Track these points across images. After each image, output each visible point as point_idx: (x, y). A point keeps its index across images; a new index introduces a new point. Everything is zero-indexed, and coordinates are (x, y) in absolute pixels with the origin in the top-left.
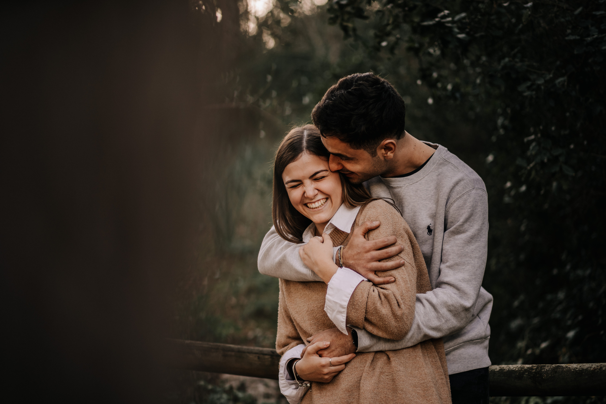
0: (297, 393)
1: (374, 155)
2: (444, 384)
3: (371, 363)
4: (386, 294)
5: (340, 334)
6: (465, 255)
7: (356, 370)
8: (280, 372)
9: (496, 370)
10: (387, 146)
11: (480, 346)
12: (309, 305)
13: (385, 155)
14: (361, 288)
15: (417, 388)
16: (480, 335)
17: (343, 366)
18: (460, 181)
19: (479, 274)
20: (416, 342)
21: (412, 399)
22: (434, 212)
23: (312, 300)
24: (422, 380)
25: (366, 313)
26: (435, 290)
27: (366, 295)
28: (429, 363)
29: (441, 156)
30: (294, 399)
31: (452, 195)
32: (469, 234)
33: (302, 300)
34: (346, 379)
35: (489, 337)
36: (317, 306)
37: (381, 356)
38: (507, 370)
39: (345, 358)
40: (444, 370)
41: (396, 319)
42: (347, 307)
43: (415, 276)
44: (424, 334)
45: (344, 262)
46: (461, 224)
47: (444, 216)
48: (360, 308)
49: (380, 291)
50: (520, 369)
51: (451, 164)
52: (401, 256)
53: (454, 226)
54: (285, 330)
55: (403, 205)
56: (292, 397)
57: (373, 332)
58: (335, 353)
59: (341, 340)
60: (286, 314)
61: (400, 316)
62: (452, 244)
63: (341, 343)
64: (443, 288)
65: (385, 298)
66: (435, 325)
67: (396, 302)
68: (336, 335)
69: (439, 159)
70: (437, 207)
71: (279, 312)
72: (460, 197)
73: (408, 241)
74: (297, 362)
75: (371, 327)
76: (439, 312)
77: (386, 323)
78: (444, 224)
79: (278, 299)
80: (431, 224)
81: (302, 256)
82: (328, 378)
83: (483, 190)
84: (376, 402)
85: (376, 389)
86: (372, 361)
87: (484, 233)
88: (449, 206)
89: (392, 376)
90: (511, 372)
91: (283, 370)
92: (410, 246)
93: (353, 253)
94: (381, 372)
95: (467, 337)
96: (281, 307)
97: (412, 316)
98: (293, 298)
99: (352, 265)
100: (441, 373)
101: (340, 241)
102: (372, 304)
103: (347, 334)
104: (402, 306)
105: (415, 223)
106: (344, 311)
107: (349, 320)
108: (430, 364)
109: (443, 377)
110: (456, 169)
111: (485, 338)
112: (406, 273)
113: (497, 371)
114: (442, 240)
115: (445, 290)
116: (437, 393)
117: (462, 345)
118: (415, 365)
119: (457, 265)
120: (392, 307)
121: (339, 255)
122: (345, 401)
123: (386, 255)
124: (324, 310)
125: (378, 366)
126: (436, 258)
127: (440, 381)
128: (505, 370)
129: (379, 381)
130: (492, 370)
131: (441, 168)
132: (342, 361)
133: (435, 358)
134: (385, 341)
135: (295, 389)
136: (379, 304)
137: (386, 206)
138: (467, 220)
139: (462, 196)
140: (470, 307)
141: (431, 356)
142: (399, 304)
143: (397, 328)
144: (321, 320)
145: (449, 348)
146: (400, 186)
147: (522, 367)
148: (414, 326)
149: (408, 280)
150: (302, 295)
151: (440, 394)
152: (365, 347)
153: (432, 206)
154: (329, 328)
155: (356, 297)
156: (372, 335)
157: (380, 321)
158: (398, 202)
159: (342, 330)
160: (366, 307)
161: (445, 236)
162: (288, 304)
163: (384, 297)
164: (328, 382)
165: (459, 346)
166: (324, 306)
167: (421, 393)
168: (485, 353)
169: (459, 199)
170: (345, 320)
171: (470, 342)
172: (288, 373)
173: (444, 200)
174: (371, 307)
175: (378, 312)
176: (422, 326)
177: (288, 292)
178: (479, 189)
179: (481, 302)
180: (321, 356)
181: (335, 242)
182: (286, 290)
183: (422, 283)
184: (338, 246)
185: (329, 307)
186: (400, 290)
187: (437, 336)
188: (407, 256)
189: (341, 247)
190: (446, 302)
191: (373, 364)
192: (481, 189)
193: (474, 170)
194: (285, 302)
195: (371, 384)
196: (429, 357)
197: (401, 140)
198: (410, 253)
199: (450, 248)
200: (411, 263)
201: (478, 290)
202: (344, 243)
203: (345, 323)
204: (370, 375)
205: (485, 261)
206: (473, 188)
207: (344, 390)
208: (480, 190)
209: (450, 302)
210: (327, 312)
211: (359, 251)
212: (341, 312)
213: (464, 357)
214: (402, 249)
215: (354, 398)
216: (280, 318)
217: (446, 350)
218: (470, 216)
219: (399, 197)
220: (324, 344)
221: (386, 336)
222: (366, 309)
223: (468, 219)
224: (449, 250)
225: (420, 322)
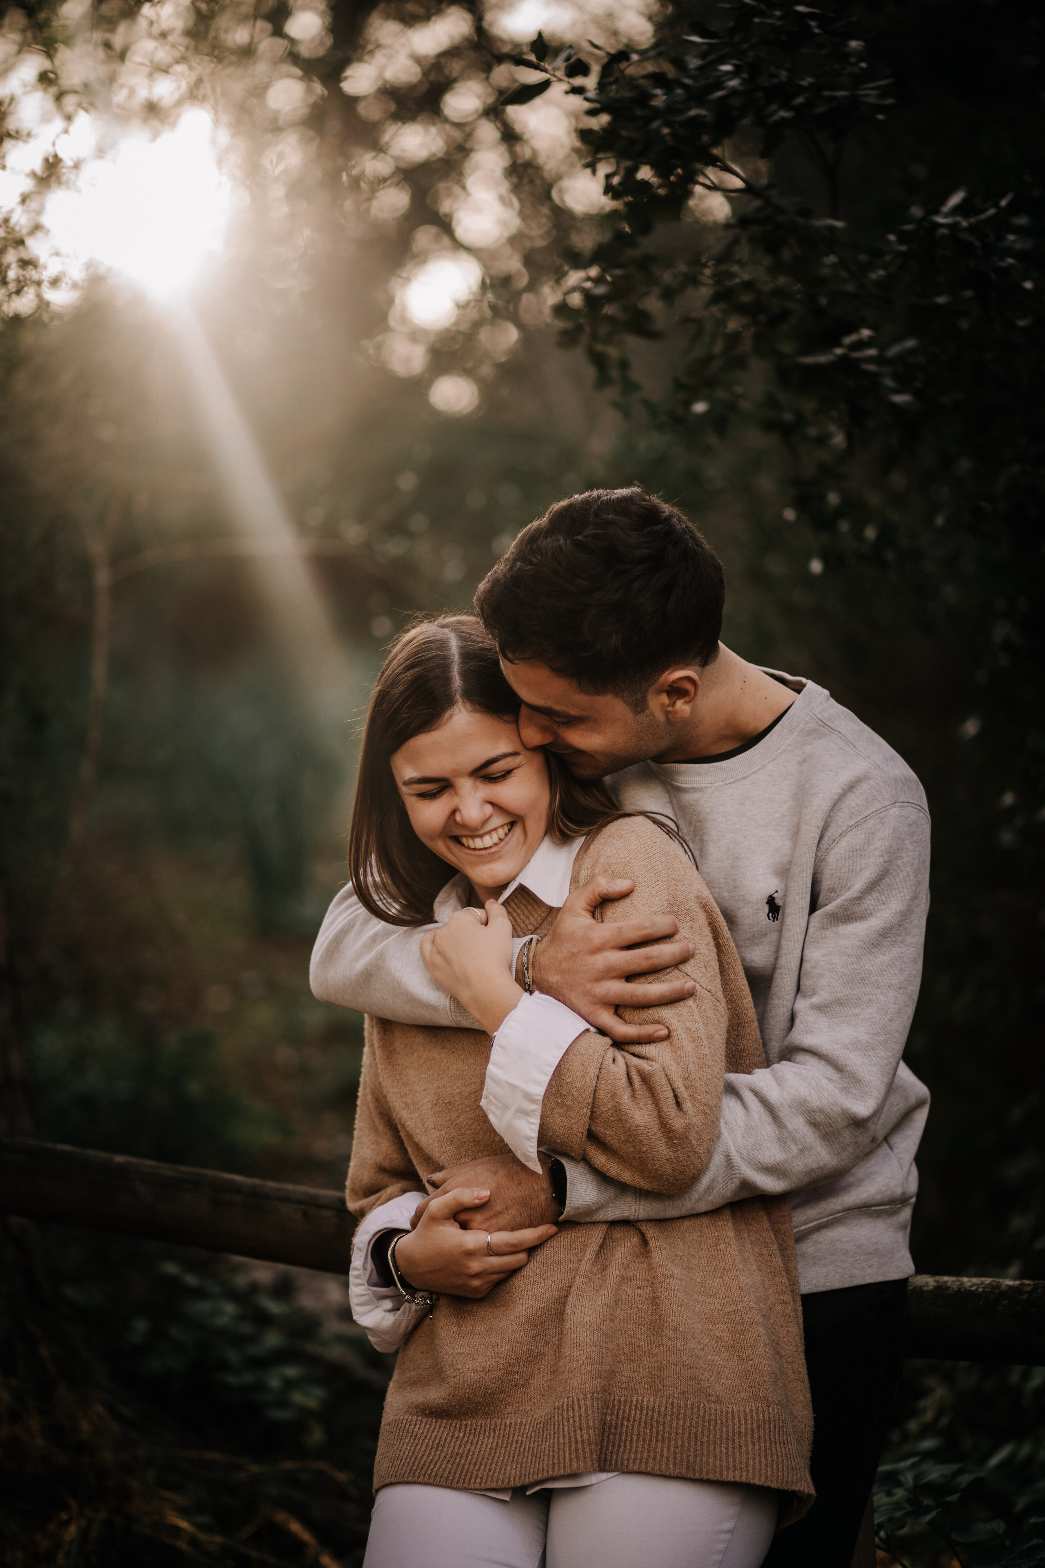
0: (395, 1322)
1: (639, 709)
2: (789, 1316)
3: (598, 1251)
4: (646, 1073)
5: (520, 1170)
6: (862, 979)
7: (556, 1269)
8: (353, 1265)
9: (925, 1289)
10: (675, 685)
11: (888, 1221)
12: (439, 1088)
13: (670, 709)
14: (582, 1051)
15: (715, 1323)
16: (889, 1193)
17: (522, 1256)
18: (860, 781)
19: (897, 1031)
20: (719, 1202)
21: (700, 1353)
22: (785, 859)
23: (449, 1075)
24: (731, 1304)
25: (591, 1118)
26: (776, 1066)
27: (593, 1071)
28: (752, 1259)
29: (813, 711)
30: (387, 1338)
31: (837, 818)
32: (875, 923)
33: (422, 1076)
34: (528, 1291)
35: (914, 1200)
36: (460, 1093)
37: (626, 1234)
38: (956, 1289)
39: (529, 1235)
40: (789, 1280)
41: (670, 1139)
42: (543, 1101)
43: (721, 1025)
44: (740, 1180)
45: (535, 978)
46: (855, 895)
47: (811, 872)
48: (576, 1104)
49: (629, 1062)
50: (989, 1290)
51: (837, 733)
52: (686, 971)
53: (839, 901)
54: (374, 1150)
55: (706, 838)
56: (381, 1333)
57: (608, 1169)
58: (502, 1220)
59: (521, 1187)
60: (377, 1107)
61: (680, 1132)
62: (828, 948)
63: (520, 1194)
64: (798, 1063)
65: (642, 1083)
66: (772, 1159)
67: (671, 1094)
68: (509, 1172)
69: (807, 719)
70: (795, 846)
71: (359, 1102)
72: (857, 825)
73: (707, 931)
74: (400, 1238)
75: (604, 1156)
76: (785, 1127)
77: (644, 1149)
78: (809, 894)
79: (361, 1066)
80: (777, 892)
81: (428, 958)
82: (481, 1286)
83: (920, 807)
84: (605, 1356)
85: (608, 1322)
86: (602, 1246)
87: (915, 922)
88: (828, 845)
89: (651, 1289)
90: (964, 1294)
91: (362, 1259)
92: (712, 943)
93: (560, 955)
94: (623, 1278)
95: (855, 1197)
96: (365, 1089)
97: (713, 1132)
98: (400, 1067)
99: (555, 986)
100: (784, 1288)
101: (532, 924)
102: (609, 1095)
103: (540, 1171)
104: (688, 1105)
105: (735, 887)
106: (534, 1111)
107: (545, 1135)
108: (756, 1260)
109: (787, 1297)
110: (850, 749)
111: (903, 1200)
112: (699, 1016)
113: (929, 1292)
114: (803, 936)
115: (805, 1069)
116: (769, 1339)
117: (839, 1217)
118: (714, 1264)
119: (840, 1004)
120: (661, 1108)
121: (525, 958)
122: (525, 1349)
123: (644, 965)
124: (480, 1104)
125: (617, 1262)
126: (785, 982)
127: (779, 1308)
128: (951, 1289)
129: (617, 1302)
130: (915, 1288)
131: (811, 744)
132: (521, 1244)
133: (768, 1247)
134: (638, 1195)
135: (390, 1311)
136: (625, 1097)
137: (651, 835)
138: (872, 886)
139: (863, 820)
140: (867, 1119)
141: (759, 1239)
142: (680, 1100)
143: (672, 1163)
144: (468, 1132)
145: (805, 1224)
146: (699, 786)
147: (994, 1284)
148: (717, 1160)
149: (704, 1036)
150: (422, 1062)
151: (777, 1344)
152: (584, 1208)
153: (780, 842)
154: (489, 1155)
155: (568, 1074)
156: (603, 1178)
157: (627, 1141)
158: (692, 829)
159: (528, 1161)
160: (593, 1103)
161: (811, 925)
162: (387, 1083)
163: (640, 1080)
164: (479, 1296)
165: (832, 1219)
166: (482, 1095)
167: (726, 1338)
168: (901, 1241)
169: (855, 830)
170: (535, 1135)
171: (861, 1210)
172: (373, 1266)
173: (813, 829)
174: (605, 1104)
175: (624, 1118)
176: (737, 1160)
177: (388, 1051)
178: (908, 804)
179: (897, 1106)
180: (464, 1226)
181: (518, 925)
182: (381, 1044)
183: (741, 1047)
184: (525, 935)
185: (495, 1098)
186: (681, 1064)
187: (774, 1190)
188: (703, 970)
189: (532, 939)
190: (806, 1100)
191: (603, 1253)
192: (914, 805)
193: (899, 753)
194: (377, 1075)
195: (595, 1307)
196: (752, 1243)
197: (710, 668)
198: (712, 963)
199: (824, 959)
200: (713, 991)
201: (892, 1072)
202: (541, 929)
203: (536, 1143)
204: (595, 1285)
205: (915, 996)
206: (892, 803)
207: (523, 1320)
208: (912, 807)
209: (815, 1102)
210: (488, 1110)
211: (575, 950)
212: (525, 1113)
213: (843, 1250)
214: (689, 951)
215: (547, 1343)
216: (360, 1116)
217: (798, 1227)
218: (881, 876)
219: (695, 815)
220: (476, 1194)
221: (642, 1184)
222: (593, 1107)
223: (875, 883)
224: (822, 963)
225: (732, 1148)
